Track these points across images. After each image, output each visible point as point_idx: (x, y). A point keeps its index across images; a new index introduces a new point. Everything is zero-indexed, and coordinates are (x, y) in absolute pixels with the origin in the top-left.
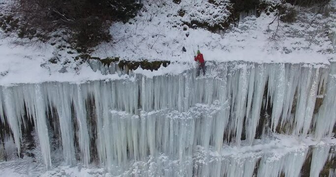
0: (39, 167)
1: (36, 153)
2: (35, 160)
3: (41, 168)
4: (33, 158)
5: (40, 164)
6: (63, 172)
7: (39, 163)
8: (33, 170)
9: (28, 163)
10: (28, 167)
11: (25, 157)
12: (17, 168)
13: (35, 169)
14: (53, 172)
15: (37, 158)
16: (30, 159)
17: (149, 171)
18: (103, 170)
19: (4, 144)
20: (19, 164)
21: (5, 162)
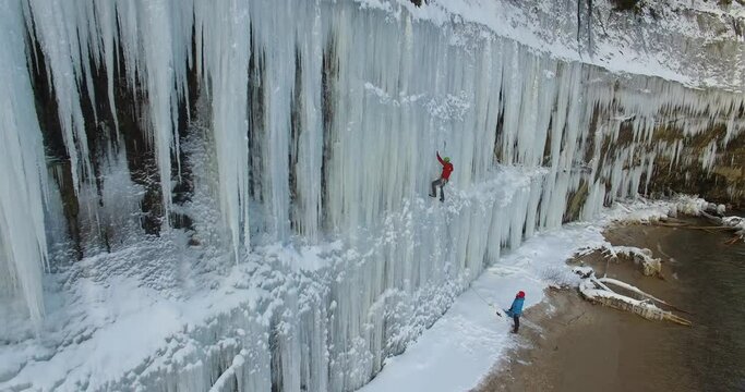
0: (210, 258)
1: (196, 211)
2: (195, 238)
3: (214, 262)
4: (190, 232)
5: (209, 251)
6: (274, 259)
7: (205, 245)
8: (193, 272)
9: (177, 251)
10: (179, 263)
11: (167, 229)
12: (146, 271)
13: (198, 269)
14: (250, 266)
15: (202, 228)
16: (181, 235)
17: (408, 232)
18: (342, 244)
19: (99, 183)
20: (151, 257)
21: (104, 255)
